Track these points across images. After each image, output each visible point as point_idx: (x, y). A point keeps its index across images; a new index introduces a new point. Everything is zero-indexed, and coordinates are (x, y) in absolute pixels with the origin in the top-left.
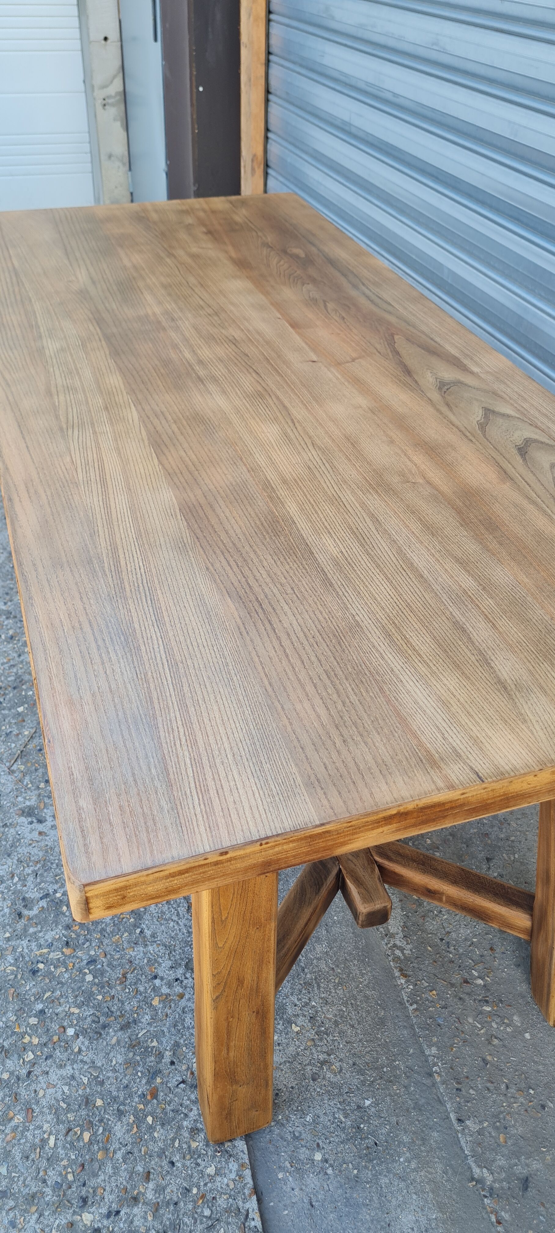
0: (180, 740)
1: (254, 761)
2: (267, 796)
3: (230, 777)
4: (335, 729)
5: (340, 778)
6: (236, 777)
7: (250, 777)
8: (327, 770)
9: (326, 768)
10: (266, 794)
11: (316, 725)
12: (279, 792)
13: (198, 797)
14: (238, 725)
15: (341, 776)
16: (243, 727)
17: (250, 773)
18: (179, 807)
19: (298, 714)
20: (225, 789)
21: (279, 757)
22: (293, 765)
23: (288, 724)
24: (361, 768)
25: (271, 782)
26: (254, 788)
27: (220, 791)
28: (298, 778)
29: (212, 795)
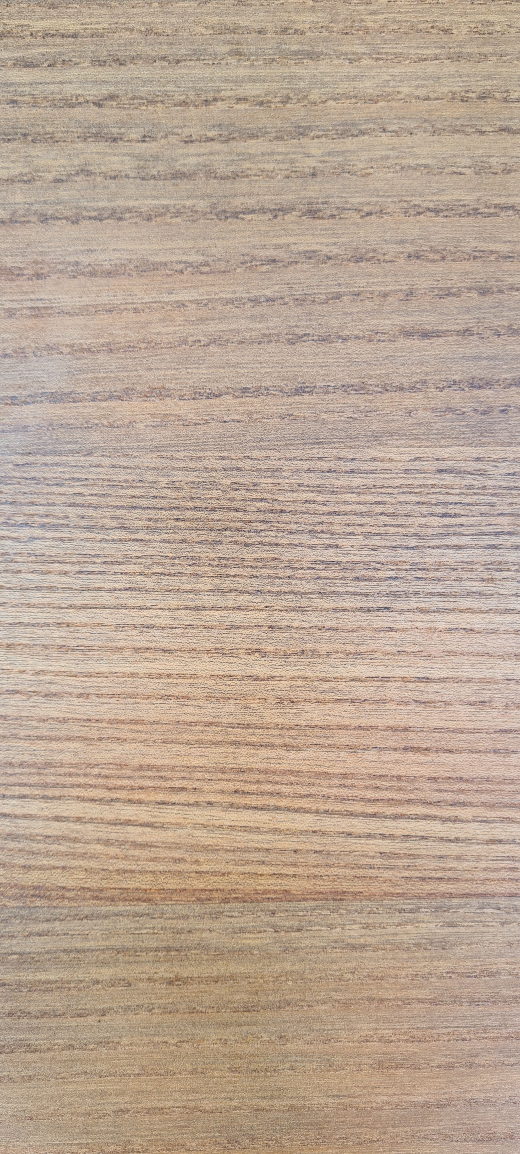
0: (128, 823)
1: (315, 586)
2: (489, 588)
3: (360, 691)
4: (235, 224)
5: (489, 300)
6: (363, 669)
7: (382, 620)
8: (438, 334)
9: (425, 335)
10: (478, 587)
11: (193, 295)
12: (487, 540)
13: (418, 817)
14: (106, 598)
15: (483, 292)
16: (124, 582)
17: (362, 619)
18: (443, 887)
19: (110, 349)
20: (414, 721)
21: (319, 489)
22: (374, 453)
23: (155, 405)
24: (469, 198)
25: (431, 557)
26: (441, 621)
27: (414, 739)
28: (443, 453)
29: (425, 771)
